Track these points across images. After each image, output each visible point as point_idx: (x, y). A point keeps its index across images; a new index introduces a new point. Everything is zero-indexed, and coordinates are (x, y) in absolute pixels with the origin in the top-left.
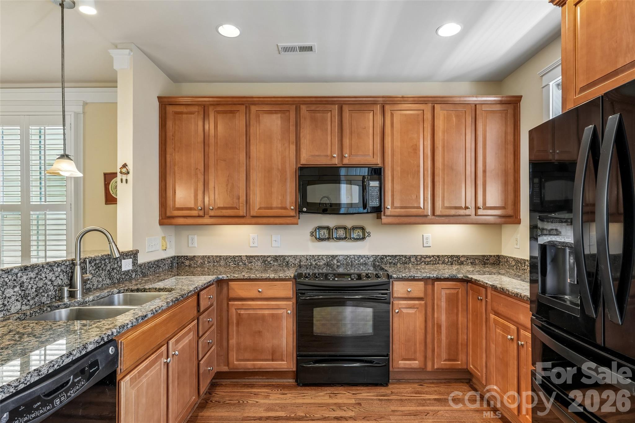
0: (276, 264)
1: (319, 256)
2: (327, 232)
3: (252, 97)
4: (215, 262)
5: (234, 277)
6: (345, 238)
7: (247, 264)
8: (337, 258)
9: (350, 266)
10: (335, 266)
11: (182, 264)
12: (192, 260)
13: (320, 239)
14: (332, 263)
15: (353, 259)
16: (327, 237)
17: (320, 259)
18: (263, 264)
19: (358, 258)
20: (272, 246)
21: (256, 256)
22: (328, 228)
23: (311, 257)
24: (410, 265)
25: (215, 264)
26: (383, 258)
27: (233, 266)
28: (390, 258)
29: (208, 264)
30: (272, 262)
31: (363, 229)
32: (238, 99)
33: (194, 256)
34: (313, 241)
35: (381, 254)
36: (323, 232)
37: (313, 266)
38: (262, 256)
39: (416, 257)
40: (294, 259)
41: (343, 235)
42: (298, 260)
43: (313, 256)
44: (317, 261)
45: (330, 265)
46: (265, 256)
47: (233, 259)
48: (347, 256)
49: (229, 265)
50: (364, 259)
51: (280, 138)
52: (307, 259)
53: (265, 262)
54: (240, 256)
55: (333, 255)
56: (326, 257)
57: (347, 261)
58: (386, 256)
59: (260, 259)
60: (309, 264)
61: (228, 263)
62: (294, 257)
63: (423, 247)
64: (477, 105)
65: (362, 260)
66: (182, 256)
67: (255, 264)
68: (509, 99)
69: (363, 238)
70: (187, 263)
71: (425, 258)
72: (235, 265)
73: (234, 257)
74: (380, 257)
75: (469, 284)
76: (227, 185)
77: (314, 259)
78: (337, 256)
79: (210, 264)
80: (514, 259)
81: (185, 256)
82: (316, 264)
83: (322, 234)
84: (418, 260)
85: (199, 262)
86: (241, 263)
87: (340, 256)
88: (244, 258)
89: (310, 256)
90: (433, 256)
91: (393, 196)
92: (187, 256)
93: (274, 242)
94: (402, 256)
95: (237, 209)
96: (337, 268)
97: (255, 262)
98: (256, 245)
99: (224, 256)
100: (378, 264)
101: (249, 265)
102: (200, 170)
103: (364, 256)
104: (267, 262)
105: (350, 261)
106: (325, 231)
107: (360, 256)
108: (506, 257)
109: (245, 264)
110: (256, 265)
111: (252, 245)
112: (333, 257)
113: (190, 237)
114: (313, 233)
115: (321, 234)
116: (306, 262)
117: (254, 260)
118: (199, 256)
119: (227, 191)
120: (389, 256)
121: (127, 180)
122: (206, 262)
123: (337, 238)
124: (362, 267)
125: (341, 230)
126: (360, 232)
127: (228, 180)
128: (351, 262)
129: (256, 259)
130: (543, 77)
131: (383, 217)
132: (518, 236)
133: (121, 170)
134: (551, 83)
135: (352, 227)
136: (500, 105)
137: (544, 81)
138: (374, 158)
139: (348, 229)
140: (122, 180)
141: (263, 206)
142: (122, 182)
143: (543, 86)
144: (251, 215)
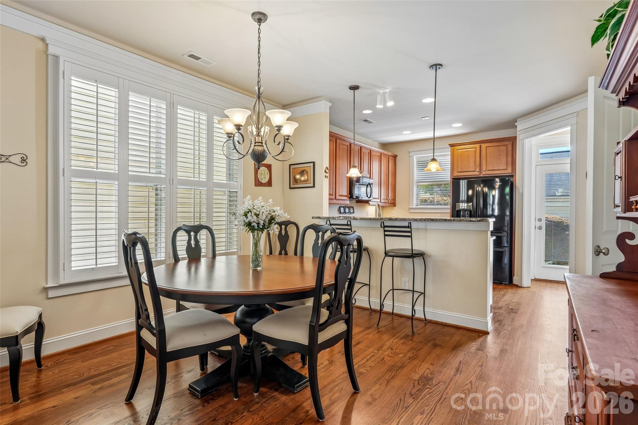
3: (338, 134)
6: (349, 212)
16: (343, 212)
31: (353, 208)
32: (334, 134)
34: (338, 214)
36: (342, 209)
64: (389, 157)
68: (393, 155)
69: (354, 213)
95: (332, 195)
114: (338, 209)
121: (327, 176)
130: (411, 153)
131: (370, 202)
132: (394, 212)
133: (325, 170)
134: (414, 156)
135: (350, 207)
136: (393, 158)
137: (411, 154)
138: (368, 174)
139: (349, 208)
140: (325, 176)
141: (340, 194)
142: (325, 177)
143: (410, 156)
144: (336, 199)
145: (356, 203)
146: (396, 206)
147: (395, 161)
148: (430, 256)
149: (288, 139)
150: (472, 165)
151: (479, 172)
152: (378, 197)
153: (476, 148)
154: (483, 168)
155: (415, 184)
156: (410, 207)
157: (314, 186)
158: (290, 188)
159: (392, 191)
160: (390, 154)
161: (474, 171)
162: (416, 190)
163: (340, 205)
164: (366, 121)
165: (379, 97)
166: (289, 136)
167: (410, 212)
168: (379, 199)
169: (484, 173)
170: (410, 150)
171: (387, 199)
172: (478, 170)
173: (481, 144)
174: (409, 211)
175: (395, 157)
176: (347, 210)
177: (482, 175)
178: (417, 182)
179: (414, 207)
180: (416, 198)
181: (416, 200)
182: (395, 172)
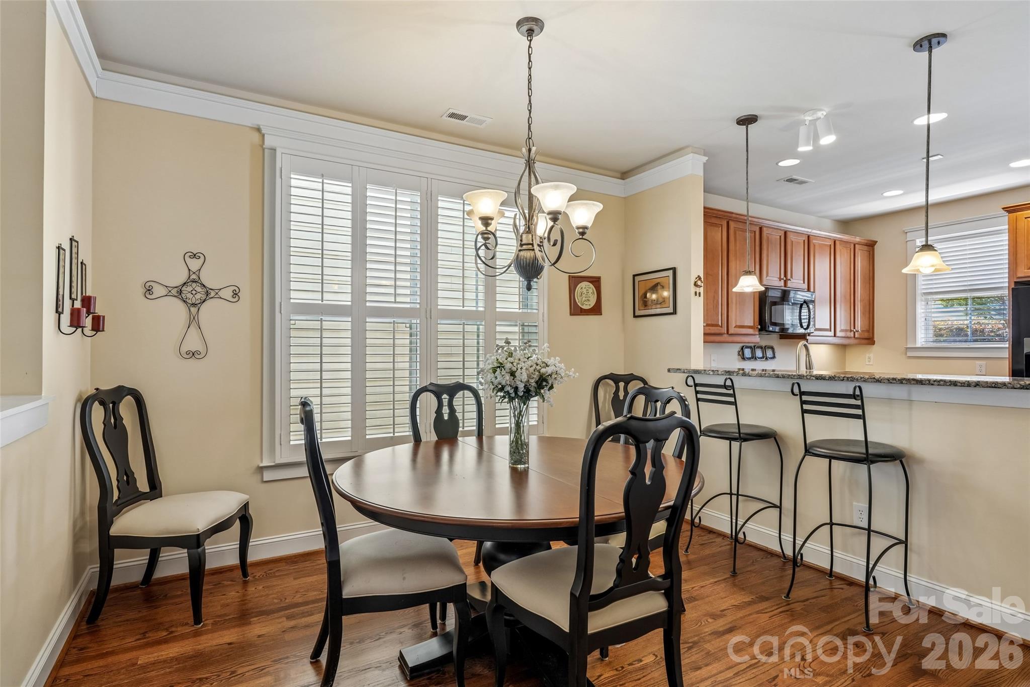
2: (750, 351)
3: (732, 213)
6: (764, 357)
13: (747, 359)
16: (750, 356)
22: (750, 347)
31: (772, 348)
32: (722, 213)
34: (739, 361)
36: (747, 351)
41: (761, 354)
64: (856, 245)
68: (866, 242)
69: (774, 357)
76: (714, 301)
83: (747, 354)
93: (712, 362)
95: (719, 326)
114: (740, 351)
121: (700, 293)
123: (758, 358)
125: (759, 349)
126: (771, 351)
130: (908, 233)
131: (808, 337)
132: (871, 355)
133: (696, 282)
134: (917, 240)
135: (766, 346)
136: (866, 247)
137: (910, 236)
138: (804, 283)
139: (764, 349)
140: (696, 293)
141: (738, 324)
142: (696, 295)
143: (908, 239)
144: (730, 333)
145: (780, 338)
146: (874, 344)
147: (871, 253)
148: (920, 461)
149: (583, 234)
152: (828, 327)
155: (919, 298)
156: (908, 347)
157: (675, 312)
158: (635, 316)
159: (863, 313)
160: (858, 239)
162: (923, 311)
163: (742, 345)
164: (791, 180)
165: (803, 130)
166: (585, 228)
167: (908, 355)
168: (831, 331)
170: (906, 229)
171: (851, 331)
174: (906, 354)
175: (871, 245)
176: (759, 353)
178: (924, 293)
179: (917, 346)
180: (923, 328)
181: (923, 331)
182: (871, 274)
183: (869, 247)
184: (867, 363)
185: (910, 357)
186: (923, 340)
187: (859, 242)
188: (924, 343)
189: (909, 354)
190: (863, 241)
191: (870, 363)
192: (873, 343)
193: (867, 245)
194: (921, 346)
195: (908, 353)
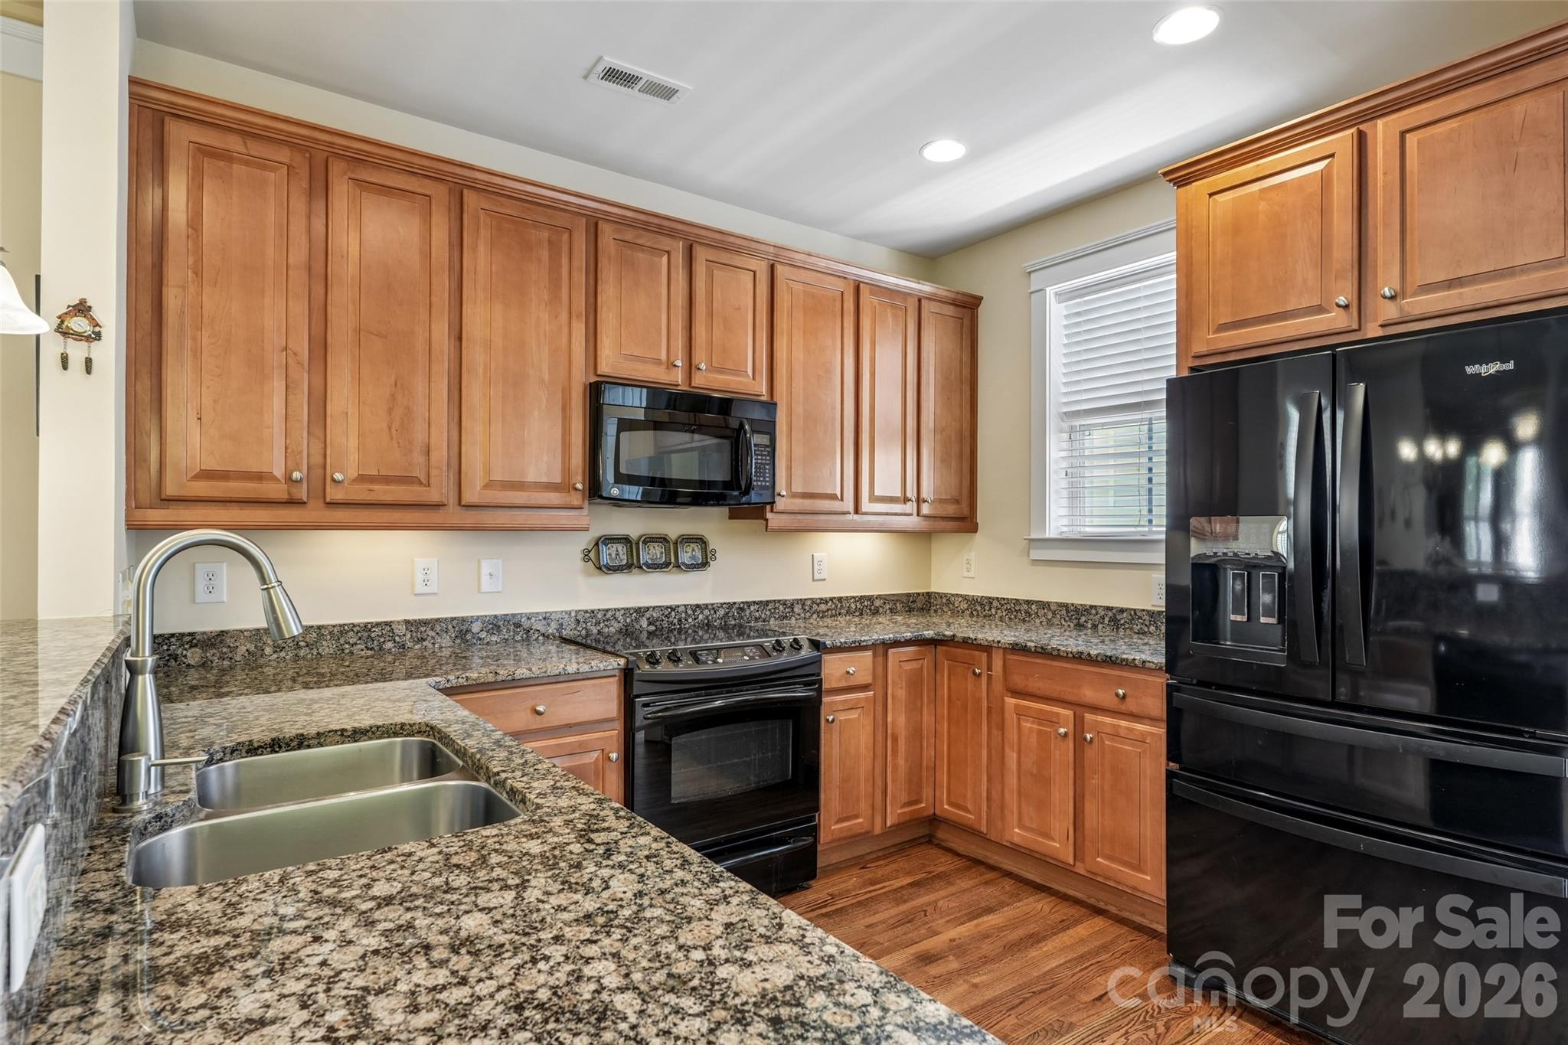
0: (494, 638)
1: (607, 610)
2: (625, 549)
4: (299, 648)
5: (467, 679)
6: (667, 564)
7: (410, 645)
8: (647, 615)
9: (676, 633)
10: (644, 635)
11: (173, 663)
12: (213, 646)
13: (609, 569)
14: (638, 627)
15: (683, 615)
16: (624, 562)
17: (608, 620)
18: (458, 641)
19: (694, 611)
20: (479, 591)
21: (437, 620)
22: (626, 540)
23: (588, 615)
24: (793, 620)
25: (302, 653)
26: (742, 609)
27: (363, 653)
28: (756, 607)
29: (275, 656)
30: (483, 635)
31: (701, 541)
32: (426, 163)
33: (222, 633)
34: (588, 574)
35: (739, 600)
36: (614, 549)
37: (593, 637)
38: (455, 618)
39: (802, 602)
40: (544, 622)
41: (661, 557)
42: (554, 625)
43: (593, 612)
44: (602, 625)
45: (633, 633)
46: (463, 620)
47: (366, 634)
48: (670, 607)
49: (352, 653)
50: (706, 612)
51: (546, 297)
52: (578, 621)
53: (465, 634)
54: (388, 624)
55: (640, 608)
56: (622, 612)
57: (671, 619)
58: (749, 604)
59: (450, 627)
60: (584, 632)
61: (347, 646)
62: (545, 619)
63: (813, 580)
64: (923, 301)
65: (701, 617)
66: (173, 635)
67: (434, 644)
68: (952, 295)
69: (705, 564)
70: (193, 656)
71: (818, 605)
72: (370, 653)
73: (367, 627)
74: (737, 606)
75: (939, 648)
76: (390, 411)
77: (594, 621)
78: (648, 608)
79: (283, 654)
80: (965, 598)
81: (183, 635)
82: (599, 632)
83: (614, 556)
84: (807, 608)
85: (242, 650)
86: (389, 645)
87: (654, 608)
88: (401, 629)
89: (586, 612)
90: (831, 599)
91: (789, 468)
92: (191, 634)
93: (485, 580)
94: (779, 601)
95: (420, 483)
96: (648, 638)
97: (433, 638)
98: (433, 588)
99: (334, 626)
100: (733, 622)
101: (417, 647)
102: (295, 354)
103: (707, 605)
104: (469, 637)
105: (676, 621)
106: (620, 547)
107: (698, 606)
108: (946, 595)
109: (403, 646)
110: (436, 646)
111: (420, 588)
112: (640, 611)
113: (201, 570)
114: (590, 552)
115: (610, 554)
116: (575, 629)
117: (432, 633)
118: (241, 631)
119: (390, 428)
120: (754, 602)
121: (88, 362)
122: (268, 650)
123: (649, 566)
124: (700, 633)
125: (656, 544)
126: (696, 548)
127: (393, 397)
128: (680, 620)
129: (438, 629)
130: (1031, 276)
131: (769, 515)
132: (972, 555)
134: (1050, 291)
135: (679, 537)
136: (951, 307)
137: (1036, 281)
138: (756, 380)
139: (671, 543)
143: (1032, 290)
144: (463, 503)
145: (730, 518)
146: (976, 532)
147: (966, 322)
150: (1305, 271)
151: (1354, 310)
152: (838, 491)
153: (1332, 156)
154: (1380, 281)
155: (1052, 423)
156: (1033, 536)
160: (926, 288)
161: (1320, 309)
162: (1060, 454)
167: (1031, 558)
168: (843, 499)
169: (1390, 312)
170: (1028, 264)
171: (908, 501)
172: (1342, 300)
173: (1361, 127)
174: (1029, 555)
175: (968, 307)
176: (653, 555)
177: (1373, 331)
178: (1065, 413)
179: (1047, 536)
180: (1065, 493)
181: (1064, 502)
182: (966, 372)
183: (959, 309)
184: (966, 574)
185: (1036, 562)
186: (1065, 521)
187: (931, 294)
188: (1065, 529)
189: (1036, 554)
190: (945, 293)
191: (971, 574)
192: (973, 528)
193: (955, 303)
194: (1059, 537)
195: (1031, 551)
